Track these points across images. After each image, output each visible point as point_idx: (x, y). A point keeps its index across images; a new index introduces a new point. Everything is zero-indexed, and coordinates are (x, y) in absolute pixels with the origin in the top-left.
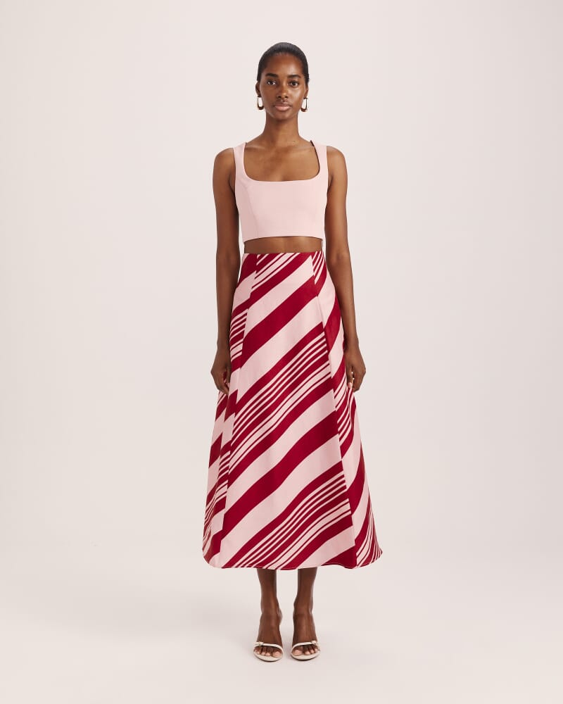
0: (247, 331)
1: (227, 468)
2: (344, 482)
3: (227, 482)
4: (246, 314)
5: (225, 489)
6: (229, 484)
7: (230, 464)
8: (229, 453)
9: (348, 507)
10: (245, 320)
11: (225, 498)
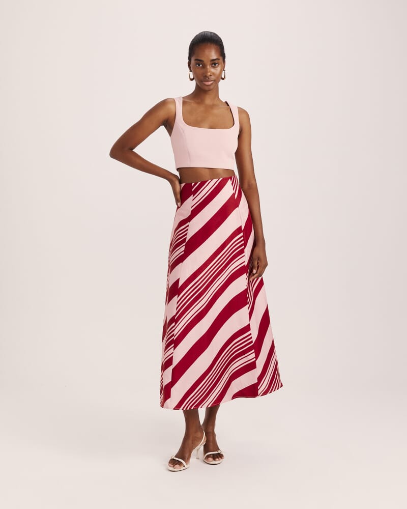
0: (188, 237)
1: (173, 335)
2: (251, 338)
3: (173, 345)
4: (188, 226)
5: (172, 350)
6: (175, 347)
7: (175, 332)
8: (174, 324)
9: (253, 355)
10: (187, 230)
11: (172, 357)
